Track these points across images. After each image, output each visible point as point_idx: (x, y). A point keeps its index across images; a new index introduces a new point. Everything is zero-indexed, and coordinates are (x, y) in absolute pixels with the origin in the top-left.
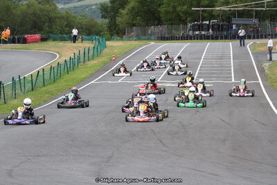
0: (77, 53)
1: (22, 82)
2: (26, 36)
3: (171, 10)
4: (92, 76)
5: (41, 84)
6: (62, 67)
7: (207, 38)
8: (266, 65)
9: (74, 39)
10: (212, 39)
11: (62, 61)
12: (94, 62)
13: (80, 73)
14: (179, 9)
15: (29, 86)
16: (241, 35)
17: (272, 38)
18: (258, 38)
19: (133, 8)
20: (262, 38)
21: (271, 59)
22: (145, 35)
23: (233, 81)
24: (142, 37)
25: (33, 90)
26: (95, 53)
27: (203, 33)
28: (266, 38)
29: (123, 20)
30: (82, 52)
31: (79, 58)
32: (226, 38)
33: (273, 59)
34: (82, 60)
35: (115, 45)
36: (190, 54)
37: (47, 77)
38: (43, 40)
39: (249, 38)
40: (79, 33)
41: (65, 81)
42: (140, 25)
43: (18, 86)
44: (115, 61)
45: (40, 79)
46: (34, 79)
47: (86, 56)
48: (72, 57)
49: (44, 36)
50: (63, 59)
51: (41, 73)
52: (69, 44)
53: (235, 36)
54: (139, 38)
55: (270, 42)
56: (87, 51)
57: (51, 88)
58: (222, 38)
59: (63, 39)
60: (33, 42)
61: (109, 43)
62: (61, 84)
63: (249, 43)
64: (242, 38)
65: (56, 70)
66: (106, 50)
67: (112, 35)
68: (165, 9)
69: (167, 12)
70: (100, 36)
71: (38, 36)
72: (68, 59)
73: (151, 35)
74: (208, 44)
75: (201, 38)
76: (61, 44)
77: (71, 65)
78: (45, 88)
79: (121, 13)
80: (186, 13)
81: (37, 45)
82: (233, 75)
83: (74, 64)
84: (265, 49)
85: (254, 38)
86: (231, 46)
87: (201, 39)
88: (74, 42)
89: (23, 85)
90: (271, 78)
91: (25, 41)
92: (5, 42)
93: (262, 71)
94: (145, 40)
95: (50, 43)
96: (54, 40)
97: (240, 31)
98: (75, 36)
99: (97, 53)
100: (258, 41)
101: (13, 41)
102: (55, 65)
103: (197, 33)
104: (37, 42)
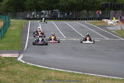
3: (33, 3)
14: (39, 3)
19: (9, 2)
28: (91, 20)
29: (2, 8)
42: (11, 12)
68: (29, 2)
69: (30, 5)
79: (1, 5)
80: (43, 5)
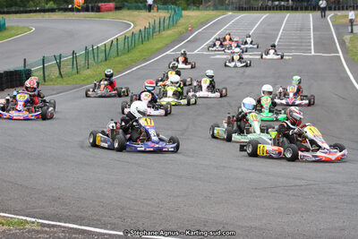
0: (152, 22)
1: (95, 51)
2: (100, 4)
4: (168, 47)
5: (115, 54)
6: (137, 36)
7: (287, 8)
8: (347, 38)
9: (150, 8)
10: (292, 9)
11: (136, 30)
12: (169, 32)
13: (155, 43)
15: (102, 56)
16: (322, 6)
17: (354, 10)
18: (339, 9)
20: (343, 9)
21: (352, 32)
22: (222, 5)
23: (313, 53)
24: (220, 7)
25: (106, 60)
26: (171, 23)
27: (283, 3)
28: (347, 9)
30: (157, 22)
31: (154, 28)
32: (306, 9)
33: (354, 32)
34: (157, 29)
35: (192, 15)
36: (269, 25)
37: (121, 47)
38: (117, 8)
39: (330, 9)
40: (154, 2)
41: (139, 52)
43: (91, 56)
44: (191, 31)
45: (114, 48)
46: (108, 48)
47: (162, 25)
48: (147, 26)
49: (118, 5)
50: (138, 29)
51: (115, 42)
52: (144, 13)
53: (316, 8)
54: (216, 8)
55: (352, 14)
56: (162, 20)
57: (125, 58)
58: (302, 9)
59: (138, 8)
60: (107, 11)
61: (185, 13)
62: (135, 54)
63: (330, 15)
64: (323, 10)
65: (130, 39)
66: (182, 20)
67: (188, 5)
70: (176, 5)
71: (112, 5)
72: (142, 29)
73: (228, 5)
74: (288, 15)
75: (280, 8)
76: (136, 13)
77: (146, 35)
78: (118, 59)
81: (110, 13)
82: (312, 47)
83: (149, 34)
84: (346, 21)
85: (335, 10)
86: (311, 17)
87: (281, 10)
88: (150, 11)
89: (96, 55)
90: (352, 50)
91: (98, 10)
92: (78, 10)
93: (342, 43)
94: (222, 9)
95: (125, 12)
96: (129, 9)
97: (321, 2)
98: (150, 5)
99: (173, 22)
100: (339, 13)
101: (86, 9)
102: (129, 35)
103: (277, 3)
104: (111, 11)
